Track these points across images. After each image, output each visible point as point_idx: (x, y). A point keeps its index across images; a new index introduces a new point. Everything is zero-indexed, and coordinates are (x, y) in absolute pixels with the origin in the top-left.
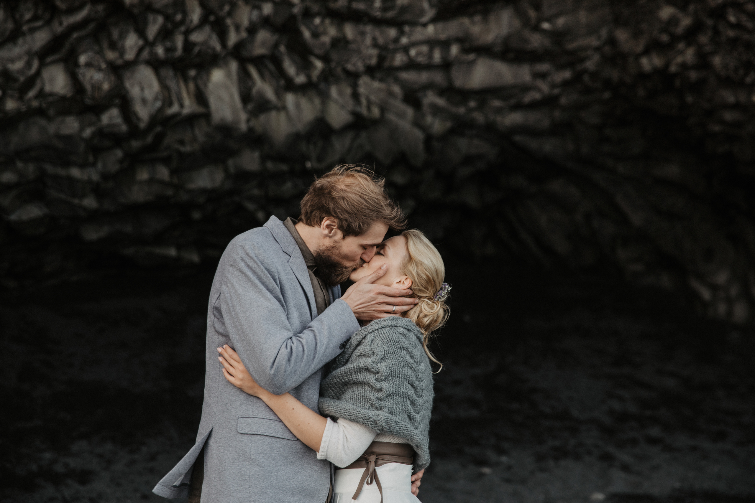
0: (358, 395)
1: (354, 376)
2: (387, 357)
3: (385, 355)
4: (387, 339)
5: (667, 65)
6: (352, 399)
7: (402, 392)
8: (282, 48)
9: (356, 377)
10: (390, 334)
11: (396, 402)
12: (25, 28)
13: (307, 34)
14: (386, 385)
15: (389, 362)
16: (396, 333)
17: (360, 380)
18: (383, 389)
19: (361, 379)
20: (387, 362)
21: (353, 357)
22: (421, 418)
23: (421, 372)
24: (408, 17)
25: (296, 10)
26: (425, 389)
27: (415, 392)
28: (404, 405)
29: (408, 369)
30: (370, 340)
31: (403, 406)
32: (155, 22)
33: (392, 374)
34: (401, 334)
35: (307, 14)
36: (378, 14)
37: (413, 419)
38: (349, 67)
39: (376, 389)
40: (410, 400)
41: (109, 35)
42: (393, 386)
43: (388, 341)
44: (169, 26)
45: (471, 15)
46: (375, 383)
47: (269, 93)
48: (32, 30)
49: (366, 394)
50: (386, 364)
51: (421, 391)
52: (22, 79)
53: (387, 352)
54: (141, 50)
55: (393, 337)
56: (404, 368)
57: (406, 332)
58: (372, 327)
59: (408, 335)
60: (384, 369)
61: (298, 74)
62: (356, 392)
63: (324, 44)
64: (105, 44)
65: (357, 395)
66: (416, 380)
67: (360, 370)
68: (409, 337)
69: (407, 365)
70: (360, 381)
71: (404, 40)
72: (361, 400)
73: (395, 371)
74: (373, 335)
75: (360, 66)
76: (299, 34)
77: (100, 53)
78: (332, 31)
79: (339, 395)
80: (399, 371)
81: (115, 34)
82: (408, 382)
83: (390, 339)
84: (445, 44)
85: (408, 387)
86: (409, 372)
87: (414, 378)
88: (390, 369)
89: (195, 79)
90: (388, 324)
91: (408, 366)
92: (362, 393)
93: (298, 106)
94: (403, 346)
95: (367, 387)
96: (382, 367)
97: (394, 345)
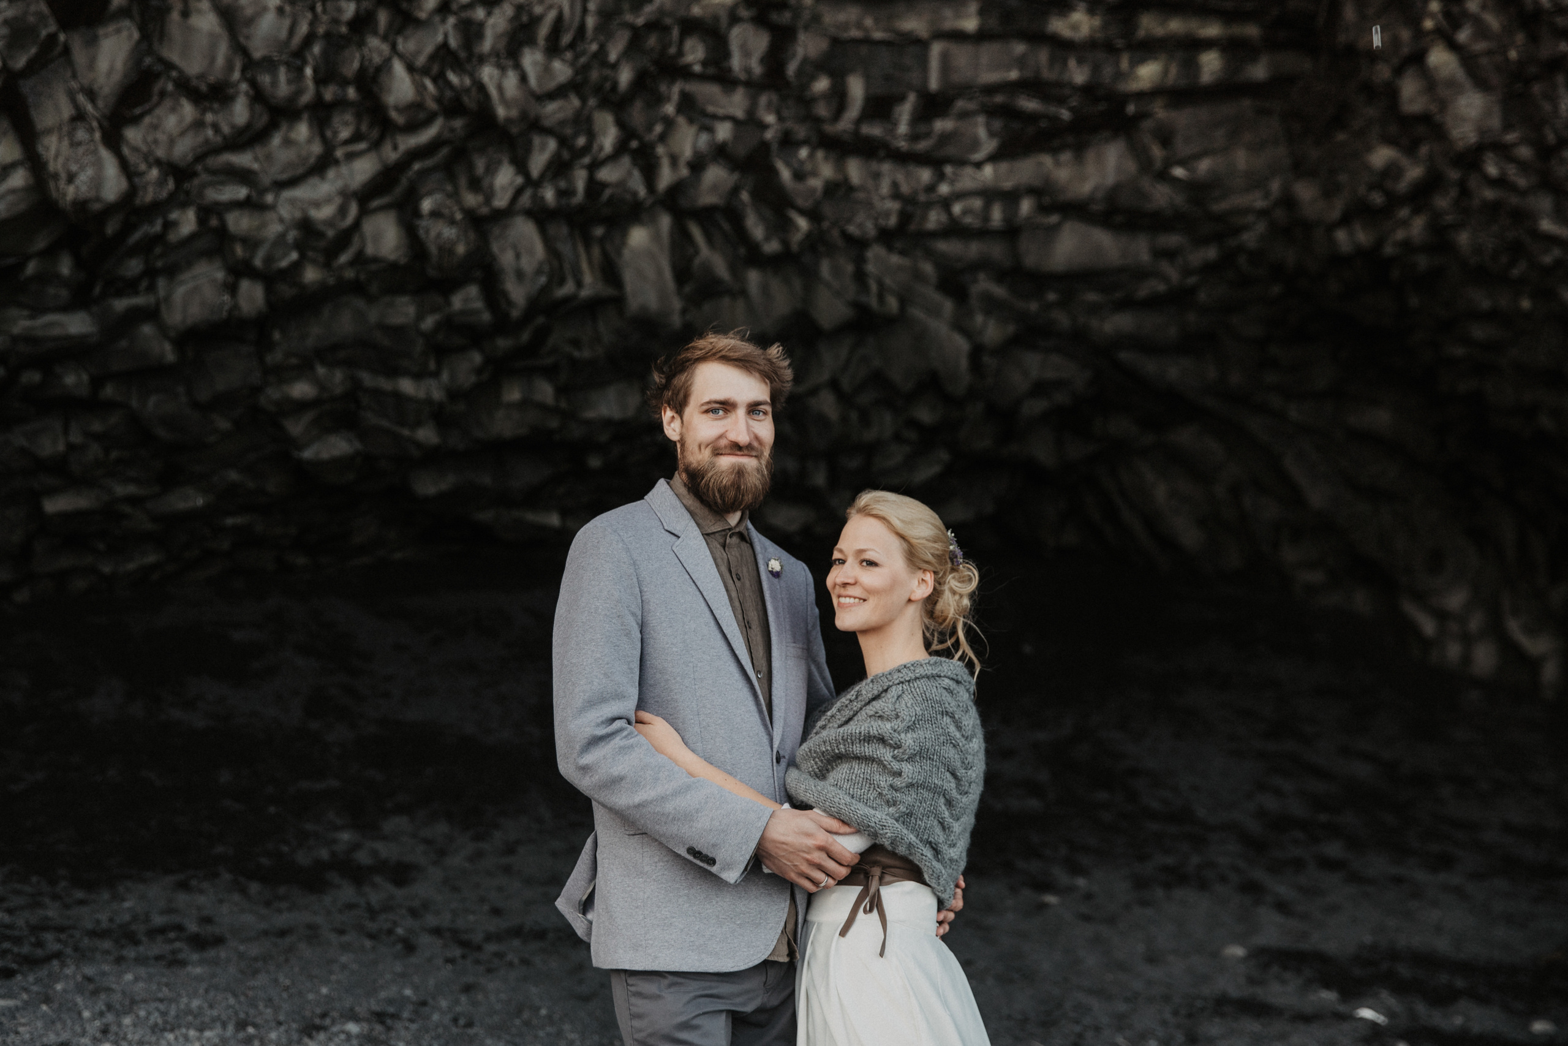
0: (860, 777)
1: (856, 747)
2: (918, 726)
3: (916, 722)
4: (922, 696)
5: (1379, 243)
6: (848, 780)
7: (934, 784)
8: (745, 196)
9: (861, 748)
10: (927, 689)
11: (921, 798)
12: (339, 153)
13: (786, 174)
14: (908, 768)
15: (921, 734)
16: (937, 687)
17: (867, 754)
18: (903, 774)
19: (869, 752)
20: (917, 734)
21: (861, 715)
22: (960, 828)
23: (972, 753)
24: (951, 150)
25: (769, 135)
26: (974, 782)
27: (956, 787)
28: (933, 804)
29: (950, 748)
30: (895, 695)
31: (931, 806)
32: (543, 147)
33: (920, 753)
34: (945, 688)
35: (788, 142)
36: (903, 145)
37: (949, 828)
38: (852, 229)
39: (891, 772)
40: (945, 797)
41: (471, 167)
42: (919, 772)
43: (923, 699)
44: (566, 155)
45: (1055, 151)
46: (892, 762)
47: (720, 267)
48: (351, 156)
49: (873, 776)
50: (915, 736)
51: (968, 785)
52: (330, 233)
53: (920, 717)
54: (519, 192)
55: (932, 694)
56: (944, 745)
57: (953, 685)
58: (901, 675)
59: (955, 692)
60: (910, 744)
61: (767, 239)
62: (856, 769)
63: (813, 191)
64: (463, 181)
65: (856, 775)
66: (962, 767)
67: (868, 739)
68: (958, 694)
69: (949, 741)
70: (866, 756)
71: (944, 189)
72: (862, 785)
73: (928, 750)
74: (901, 688)
75: (870, 229)
76: (774, 172)
77: (455, 195)
78: (827, 171)
79: (826, 772)
80: (935, 750)
81: (480, 165)
82: (946, 768)
83: (928, 696)
84: (1010, 198)
85: (945, 777)
86: (951, 753)
87: (958, 764)
88: (920, 745)
89: (602, 241)
90: (927, 672)
91: (951, 743)
92: (866, 774)
93: (765, 289)
94: (947, 710)
95: (876, 766)
96: (909, 740)
97: (932, 706)
